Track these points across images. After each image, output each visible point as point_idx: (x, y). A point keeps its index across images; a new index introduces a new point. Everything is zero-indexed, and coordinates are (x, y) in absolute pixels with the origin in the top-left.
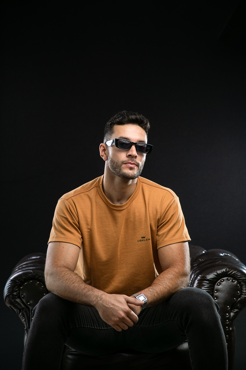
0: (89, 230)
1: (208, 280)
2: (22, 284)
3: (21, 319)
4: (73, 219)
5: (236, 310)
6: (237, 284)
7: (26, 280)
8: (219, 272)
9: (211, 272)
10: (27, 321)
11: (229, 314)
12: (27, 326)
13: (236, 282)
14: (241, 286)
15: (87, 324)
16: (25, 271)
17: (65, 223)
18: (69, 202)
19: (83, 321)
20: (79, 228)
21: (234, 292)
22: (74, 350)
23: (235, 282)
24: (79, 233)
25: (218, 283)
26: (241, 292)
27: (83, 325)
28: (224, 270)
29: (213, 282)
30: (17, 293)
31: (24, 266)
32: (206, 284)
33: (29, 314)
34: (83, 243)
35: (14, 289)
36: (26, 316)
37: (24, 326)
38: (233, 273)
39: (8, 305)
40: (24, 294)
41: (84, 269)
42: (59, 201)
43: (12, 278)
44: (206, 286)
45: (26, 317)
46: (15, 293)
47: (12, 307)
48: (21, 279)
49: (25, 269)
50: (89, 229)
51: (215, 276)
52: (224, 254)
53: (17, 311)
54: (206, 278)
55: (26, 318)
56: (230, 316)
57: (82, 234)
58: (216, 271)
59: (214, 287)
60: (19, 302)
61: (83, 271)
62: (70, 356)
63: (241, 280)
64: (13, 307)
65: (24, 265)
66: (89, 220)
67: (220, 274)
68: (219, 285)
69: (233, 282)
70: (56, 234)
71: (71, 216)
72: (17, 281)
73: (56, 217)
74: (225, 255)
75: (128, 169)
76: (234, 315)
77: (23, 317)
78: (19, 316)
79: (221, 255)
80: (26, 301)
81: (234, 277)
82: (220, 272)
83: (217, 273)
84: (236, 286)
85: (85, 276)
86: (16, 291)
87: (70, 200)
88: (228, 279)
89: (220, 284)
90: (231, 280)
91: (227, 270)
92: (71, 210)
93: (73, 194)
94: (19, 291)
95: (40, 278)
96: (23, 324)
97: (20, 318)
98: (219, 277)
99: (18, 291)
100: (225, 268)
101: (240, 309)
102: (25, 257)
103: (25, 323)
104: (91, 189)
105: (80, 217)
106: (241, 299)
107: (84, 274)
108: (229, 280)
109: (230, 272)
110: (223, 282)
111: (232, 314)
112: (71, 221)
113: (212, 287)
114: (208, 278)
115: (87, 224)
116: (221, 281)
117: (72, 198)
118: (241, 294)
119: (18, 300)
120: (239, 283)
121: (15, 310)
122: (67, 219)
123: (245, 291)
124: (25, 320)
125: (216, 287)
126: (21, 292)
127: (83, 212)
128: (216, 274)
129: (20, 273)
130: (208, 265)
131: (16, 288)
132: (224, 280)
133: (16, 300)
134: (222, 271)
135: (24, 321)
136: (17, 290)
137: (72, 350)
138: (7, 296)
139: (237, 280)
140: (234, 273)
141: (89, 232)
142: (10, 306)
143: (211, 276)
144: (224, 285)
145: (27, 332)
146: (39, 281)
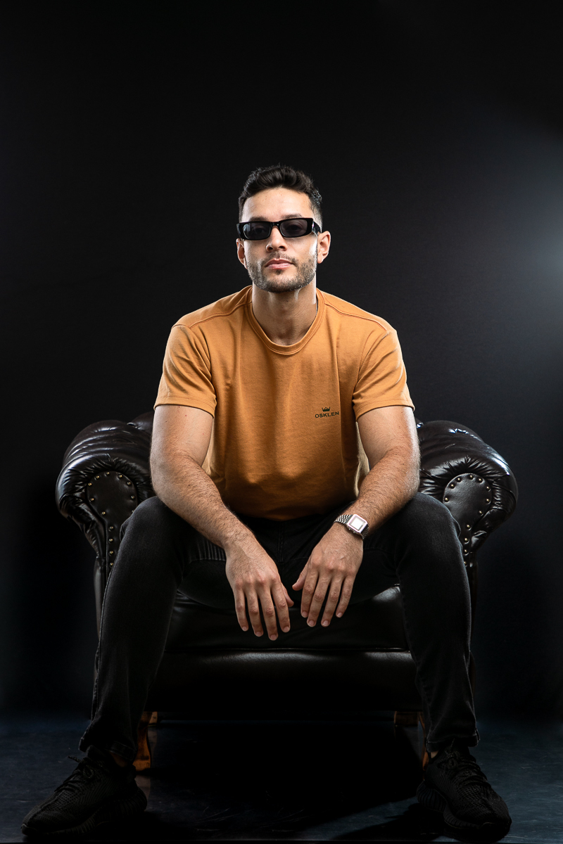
0: (228, 387)
1: (433, 478)
2: (90, 477)
3: (90, 541)
4: (201, 365)
5: (481, 533)
6: (486, 485)
7: (97, 471)
8: (454, 463)
9: (439, 464)
10: (100, 544)
11: (470, 538)
12: (100, 553)
13: (483, 482)
14: (493, 489)
15: (218, 554)
16: (97, 455)
17: (187, 372)
18: (194, 333)
19: (210, 550)
20: (211, 380)
21: (478, 499)
22: (186, 598)
23: (481, 482)
24: (212, 391)
25: (452, 483)
26: (493, 501)
27: (211, 557)
28: (463, 460)
29: (441, 482)
30: (81, 494)
31: (90, 445)
32: (429, 485)
33: (103, 532)
34: (217, 409)
35: (77, 486)
36: (98, 535)
37: (95, 552)
38: (479, 465)
39: (66, 515)
40: (95, 497)
41: (212, 456)
42: (174, 330)
43: (71, 467)
44: (429, 489)
45: (98, 537)
46: (78, 494)
47: (73, 519)
48: (89, 469)
49: (94, 450)
50: (227, 384)
51: (447, 471)
52: (456, 430)
53: (82, 526)
54: (430, 474)
55: (99, 540)
56: (471, 542)
57: (216, 392)
58: (449, 461)
59: (444, 490)
60: (86, 511)
61: (211, 459)
62: (177, 609)
63: (492, 478)
64: (75, 518)
65: (90, 442)
66: (230, 368)
67: (455, 467)
68: (453, 488)
69: (477, 481)
70: (171, 391)
71: (199, 359)
72: (82, 472)
73: (169, 359)
74: (458, 431)
75: (274, 274)
76: (477, 541)
77: (92, 537)
78: (86, 535)
79: (452, 431)
80: (98, 510)
81: (480, 473)
82: (456, 464)
83: (450, 466)
84: (484, 488)
85: (213, 468)
86: (80, 490)
87: (196, 327)
88: (468, 477)
89: (455, 485)
90: (474, 479)
91: (468, 460)
92: (199, 347)
93: (201, 317)
94: (86, 491)
95: (123, 468)
96: (92, 549)
97: (88, 538)
98: (453, 472)
99: (83, 491)
100: (464, 457)
101: (489, 531)
102: (89, 427)
103: (96, 548)
104: (234, 312)
105: (213, 362)
106: (492, 513)
107: (212, 465)
108: (472, 479)
109: (473, 464)
110: (459, 481)
111: (474, 539)
112: (198, 368)
113: (440, 491)
114: (432, 475)
115: (226, 376)
116: (456, 479)
117: (200, 325)
118: (493, 504)
119: (84, 507)
120: (489, 483)
121: (79, 524)
122: (190, 363)
123: (499, 499)
124: (97, 543)
125: (447, 490)
126: (88, 492)
127: (219, 352)
128: (448, 467)
129: (87, 457)
130: (431, 451)
131: (80, 485)
132: (461, 478)
133: (80, 506)
134: (460, 462)
135: (94, 544)
136: (82, 489)
137: (182, 598)
138: (64, 499)
139: (486, 479)
140: (481, 467)
141: (227, 390)
142: (69, 517)
143: (437, 471)
144: (461, 487)
145: (101, 565)
146: (122, 473)
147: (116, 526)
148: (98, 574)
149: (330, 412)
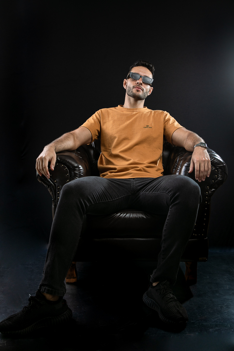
3: (50, 192)
5: (213, 189)
6: (215, 169)
12: (54, 198)
14: (218, 171)
23: (213, 168)
26: (218, 176)
36: (53, 190)
39: (40, 182)
47: (43, 183)
53: (46, 186)
55: (53, 192)
63: (218, 167)
78: (48, 190)
80: (53, 180)
81: (213, 164)
103: (52, 196)
118: (218, 178)
120: (217, 169)
121: (45, 185)
135: (52, 194)
139: (215, 167)
140: (214, 162)
145: (54, 203)
146: (63, 164)
147: (61, 187)
148: (53, 206)
149: (149, 127)
